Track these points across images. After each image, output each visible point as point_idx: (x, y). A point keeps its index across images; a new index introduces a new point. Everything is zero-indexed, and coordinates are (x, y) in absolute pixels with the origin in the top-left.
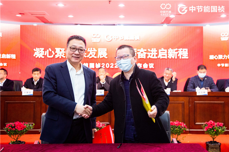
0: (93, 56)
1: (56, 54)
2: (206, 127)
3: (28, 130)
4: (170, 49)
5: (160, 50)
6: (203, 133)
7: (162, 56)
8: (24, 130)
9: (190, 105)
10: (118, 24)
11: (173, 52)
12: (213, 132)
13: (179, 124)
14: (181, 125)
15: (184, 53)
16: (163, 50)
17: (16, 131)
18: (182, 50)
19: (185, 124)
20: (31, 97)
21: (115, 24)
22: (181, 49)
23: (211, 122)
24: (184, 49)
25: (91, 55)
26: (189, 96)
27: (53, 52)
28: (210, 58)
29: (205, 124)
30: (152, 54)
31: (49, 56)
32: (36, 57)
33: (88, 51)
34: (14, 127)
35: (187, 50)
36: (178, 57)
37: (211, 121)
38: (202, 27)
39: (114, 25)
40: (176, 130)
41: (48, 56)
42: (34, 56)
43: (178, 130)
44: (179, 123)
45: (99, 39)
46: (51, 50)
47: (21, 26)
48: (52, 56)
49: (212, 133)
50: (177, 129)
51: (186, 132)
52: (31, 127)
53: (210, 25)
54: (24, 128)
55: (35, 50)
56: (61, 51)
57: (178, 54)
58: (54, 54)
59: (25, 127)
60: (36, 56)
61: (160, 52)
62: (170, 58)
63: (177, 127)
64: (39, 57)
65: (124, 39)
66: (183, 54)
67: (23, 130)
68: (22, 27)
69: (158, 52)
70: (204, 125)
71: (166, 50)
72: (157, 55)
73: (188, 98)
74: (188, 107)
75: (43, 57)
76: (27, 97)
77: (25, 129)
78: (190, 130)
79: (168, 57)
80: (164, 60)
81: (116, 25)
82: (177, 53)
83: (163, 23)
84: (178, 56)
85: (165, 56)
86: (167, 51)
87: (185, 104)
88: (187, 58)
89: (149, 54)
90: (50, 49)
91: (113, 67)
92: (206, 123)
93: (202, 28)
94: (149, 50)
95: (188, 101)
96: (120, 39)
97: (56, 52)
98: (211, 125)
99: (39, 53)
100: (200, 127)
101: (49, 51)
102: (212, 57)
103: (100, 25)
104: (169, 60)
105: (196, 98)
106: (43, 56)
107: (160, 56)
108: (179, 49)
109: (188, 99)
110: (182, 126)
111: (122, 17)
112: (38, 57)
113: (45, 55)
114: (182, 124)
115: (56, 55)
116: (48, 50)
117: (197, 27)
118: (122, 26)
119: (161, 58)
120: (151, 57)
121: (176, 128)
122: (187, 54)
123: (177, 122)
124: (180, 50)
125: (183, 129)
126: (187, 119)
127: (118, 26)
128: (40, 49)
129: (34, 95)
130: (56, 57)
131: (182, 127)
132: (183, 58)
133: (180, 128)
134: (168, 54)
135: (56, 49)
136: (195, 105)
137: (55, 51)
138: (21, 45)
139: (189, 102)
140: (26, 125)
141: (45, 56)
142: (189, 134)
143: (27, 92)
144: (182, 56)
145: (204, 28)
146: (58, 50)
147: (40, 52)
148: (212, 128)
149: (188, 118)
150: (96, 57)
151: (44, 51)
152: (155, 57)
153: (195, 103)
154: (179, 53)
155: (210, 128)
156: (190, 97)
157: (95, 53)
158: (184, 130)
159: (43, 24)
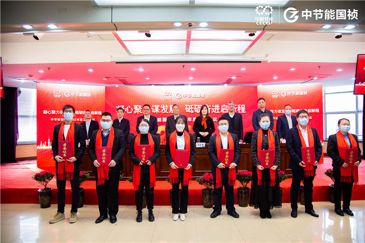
0: (165, 111)
1: (134, 110)
5: (222, 106)
7: (224, 111)
10: (187, 84)
16: (224, 106)
24: (242, 105)
25: (164, 111)
30: (216, 109)
31: (129, 112)
33: (162, 107)
35: (244, 105)
39: (183, 85)
45: (170, 97)
47: (106, 87)
48: (131, 112)
53: (263, 85)
56: (138, 107)
57: (237, 109)
58: (132, 110)
61: (222, 108)
65: (192, 97)
66: (241, 109)
69: (220, 108)
72: (220, 110)
83: (224, 83)
88: (245, 112)
89: (213, 109)
90: (129, 106)
93: (256, 87)
94: (213, 106)
96: (189, 97)
101: (129, 108)
103: (171, 85)
107: (222, 111)
111: (191, 78)
116: (127, 107)
117: (251, 86)
118: (190, 86)
120: (215, 112)
122: (245, 109)
124: (239, 105)
127: (186, 86)
130: (134, 113)
135: (134, 106)
137: (133, 108)
138: (106, 104)
144: (240, 111)
145: (258, 87)
146: (136, 107)
150: (167, 113)
152: (218, 112)
157: (167, 109)
159: (124, 85)
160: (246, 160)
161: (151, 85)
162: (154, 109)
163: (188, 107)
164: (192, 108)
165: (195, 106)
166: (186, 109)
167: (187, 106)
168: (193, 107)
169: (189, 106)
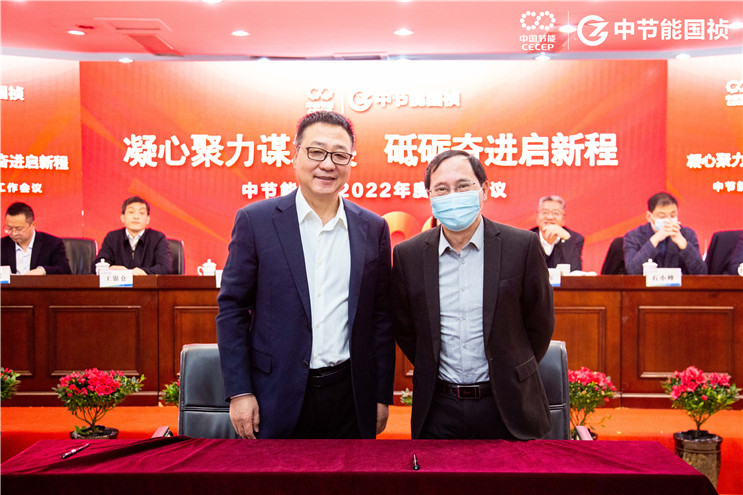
1: (194, 153)
2: (675, 387)
3: (126, 394)
4: (560, 134)
5: (525, 140)
6: (665, 404)
7: (534, 158)
8: (116, 395)
9: (625, 319)
10: (391, 56)
11: (567, 146)
12: (697, 403)
13: (592, 379)
14: (597, 380)
15: (604, 149)
16: (535, 137)
17: (90, 397)
18: (597, 140)
19: (608, 379)
20: (128, 293)
21: (381, 55)
22: (596, 135)
23: (692, 373)
24: (603, 136)
26: (621, 290)
27: (184, 147)
28: (688, 165)
29: (671, 379)
30: (501, 151)
31: (172, 159)
32: (133, 164)
34: (86, 385)
35: (613, 137)
36: (585, 161)
37: (691, 368)
38: (665, 62)
39: (378, 58)
40: (582, 397)
41: (169, 162)
42: (126, 159)
43: (588, 396)
44: (590, 376)
45: (330, 104)
46: (176, 142)
47: (81, 63)
48: (182, 161)
49: (694, 406)
50: (584, 392)
51: (611, 404)
52: (133, 386)
53: (692, 56)
54: (115, 388)
55: (126, 141)
56: (208, 143)
57: (583, 152)
58: (187, 153)
59: (117, 385)
60: (131, 160)
61: (525, 147)
62: (559, 164)
63: (586, 386)
64: (142, 165)
65: (411, 105)
66: (601, 150)
67: (112, 394)
68: (84, 67)
69: (519, 146)
70: (669, 381)
71: (545, 140)
72: (516, 157)
73: (618, 293)
74: (619, 325)
75: (154, 164)
76: (117, 293)
77: (119, 391)
78: (625, 395)
79: (553, 161)
80: (539, 171)
81: (385, 58)
82: (582, 146)
84: (586, 156)
85: (542, 158)
86: (551, 142)
87: (609, 313)
88: (615, 163)
89: (490, 151)
90: (175, 139)
91: (375, 196)
92: (677, 376)
93: (664, 64)
94: (490, 139)
95: (618, 305)
96: (398, 103)
97: (193, 148)
98: (693, 380)
99: (141, 151)
100: (656, 385)
101: (172, 144)
102: (695, 161)
103: (333, 58)
104: (554, 170)
105: (643, 295)
106: (154, 159)
107: (526, 159)
108: (587, 137)
109: (619, 298)
110: (601, 384)
111: (404, 32)
112: (138, 164)
113: (161, 156)
114: (601, 377)
115: (193, 159)
116: (168, 143)
117: (648, 63)
118: (403, 62)
119: (528, 165)
120: (498, 162)
121: (582, 390)
122: (615, 150)
123: (585, 370)
124: (592, 137)
125: (603, 393)
126: (613, 361)
127: (389, 62)
128: (145, 137)
129: (137, 286)
130: (194, 165)
131: (601, 387)
132: (600, 163)
133: (594, 391)
134: (553, 152)
135: (193, 137)
136: (639, 319)
137: (190, 144)
138: (84, 127)
139: (621, 308)
140: (118, 379)
141: (161, 161)
142: (619, 409)
143: (116, 279)
144: (597, 157)
145: (671, 64)
146: (199, 140)
147: (144, 147)
148: (696, 392)
149: (617, 359)
151: (155, 147)
152: (510, 162)
153: (639, 310)
154: (586, 148)
155: (689, 390)
156: (624, 293)
158: (605, 397)
160: (594, 335)
161: (256, 58)
162: (269, 149)
163: (396, 142)
164: (410, 148)
165: (424, 138)
166: (388, 149)
167: (390, 138)
168: (415, 142)
169: (401, 139)
